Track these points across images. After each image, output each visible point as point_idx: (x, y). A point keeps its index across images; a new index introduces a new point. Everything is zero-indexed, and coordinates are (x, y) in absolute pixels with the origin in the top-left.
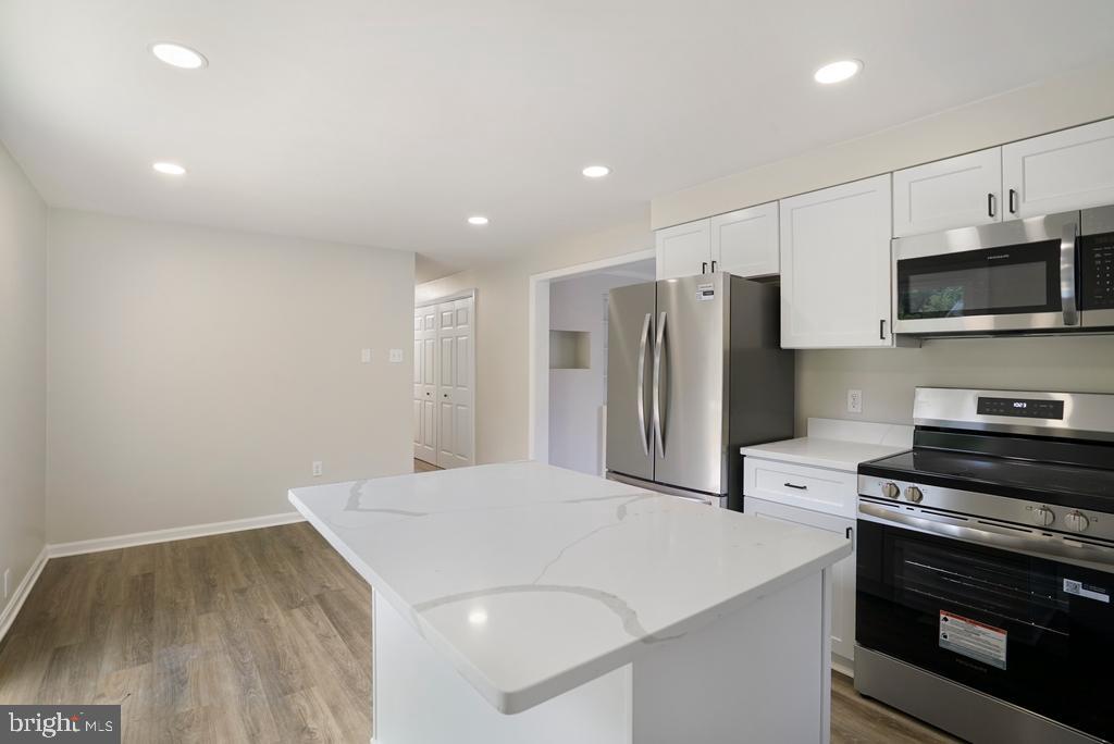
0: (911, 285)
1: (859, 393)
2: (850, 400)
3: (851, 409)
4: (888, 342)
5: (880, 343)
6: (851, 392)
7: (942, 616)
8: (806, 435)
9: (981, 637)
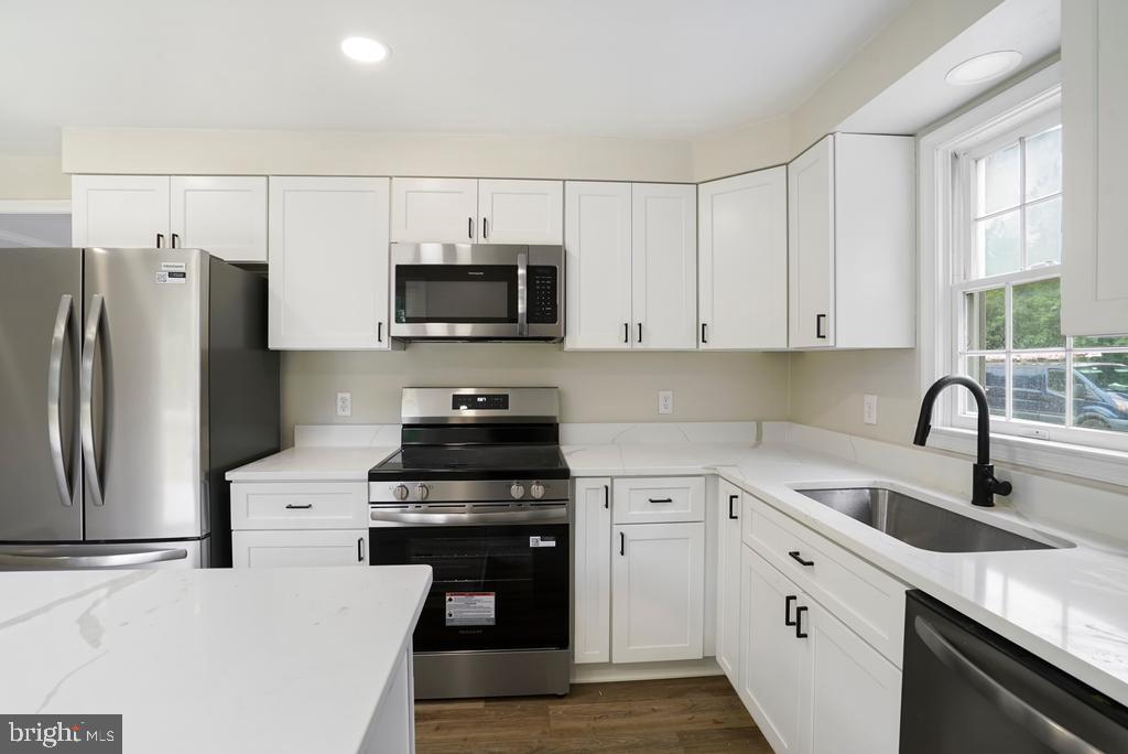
0: (407, 290)
1: (347, 395)
2: (340, 403)
3: (340, 413)
4: (386, 344)
5: (376, 345)
6: (340, 395)
7: (448, 598)
8: (293, 445)
9: (478, 604)
